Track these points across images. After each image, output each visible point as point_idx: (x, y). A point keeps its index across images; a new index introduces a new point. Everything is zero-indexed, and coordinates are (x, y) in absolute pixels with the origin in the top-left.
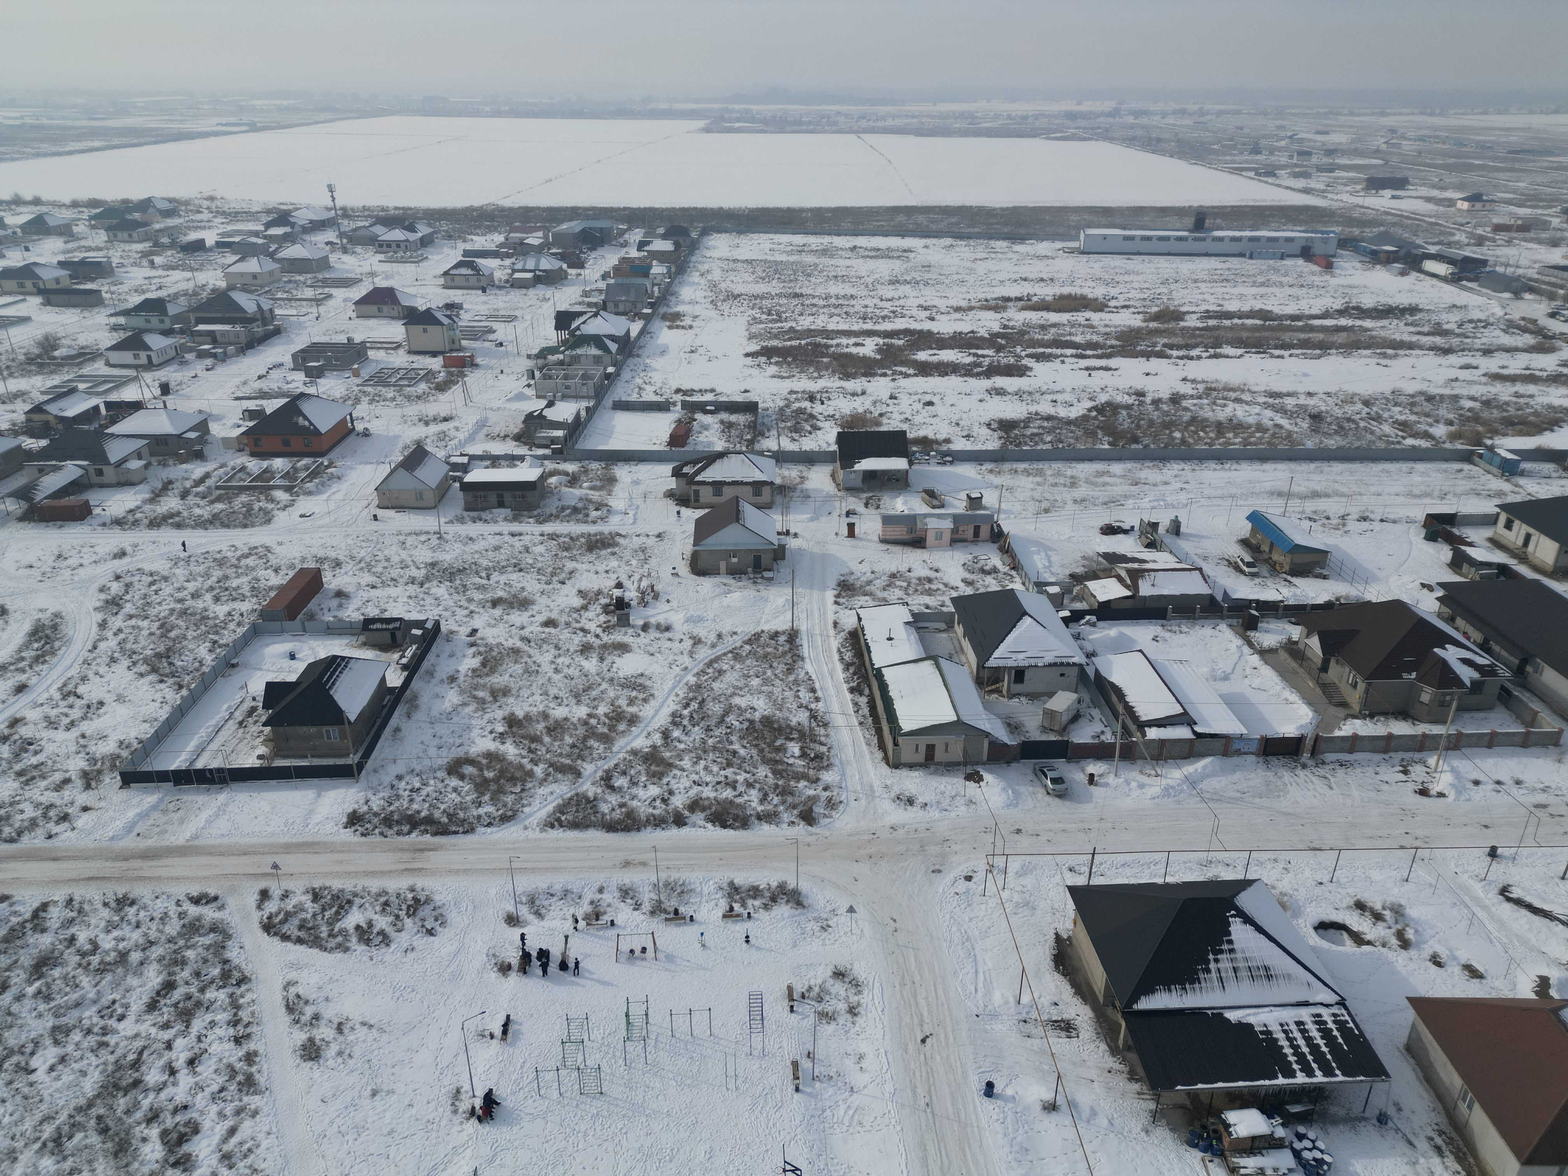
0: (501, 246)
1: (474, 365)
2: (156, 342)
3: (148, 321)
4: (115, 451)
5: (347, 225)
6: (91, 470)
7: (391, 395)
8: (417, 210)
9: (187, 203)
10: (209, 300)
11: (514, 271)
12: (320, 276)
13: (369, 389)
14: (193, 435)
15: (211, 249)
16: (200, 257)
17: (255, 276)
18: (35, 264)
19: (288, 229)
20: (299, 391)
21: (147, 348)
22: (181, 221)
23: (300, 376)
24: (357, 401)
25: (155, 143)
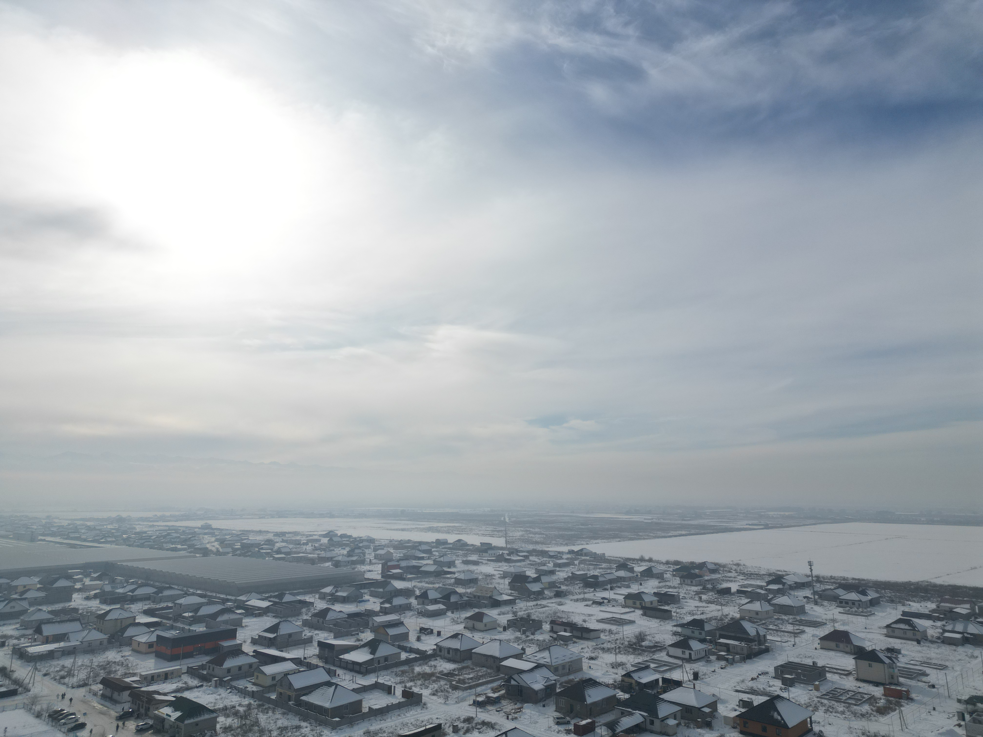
0: (934, 611)
1: (910, 699)
2: (696, 645)
3: (693, 632)
4: (663, 710)
5: (819, 587)
6: (648, 721)
7: (841, 709)
8: (868, 581)
9: (724, 566)
10: (728, 624)
11: (945, 631)
12: (798, 618)
13: (825, 702)
14: (707, 710)
15: (733, 594)
16: (727, 598)
17: (757, 613)
18: (643, 592)
19: (780, 586)
20: (776, 693)
21: (690, 648)
22: (720, 576)
23: (778, 683)
24: (816, 709)
25: (713, 533)
